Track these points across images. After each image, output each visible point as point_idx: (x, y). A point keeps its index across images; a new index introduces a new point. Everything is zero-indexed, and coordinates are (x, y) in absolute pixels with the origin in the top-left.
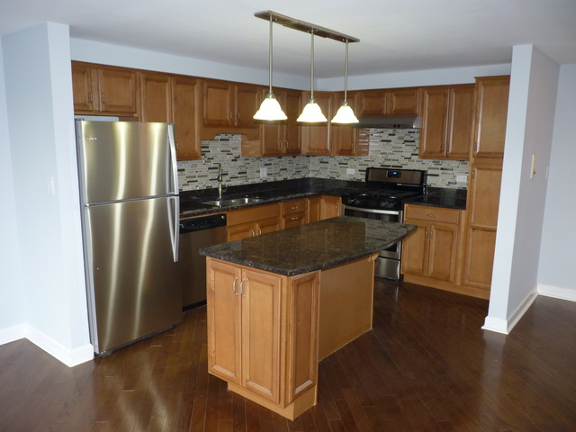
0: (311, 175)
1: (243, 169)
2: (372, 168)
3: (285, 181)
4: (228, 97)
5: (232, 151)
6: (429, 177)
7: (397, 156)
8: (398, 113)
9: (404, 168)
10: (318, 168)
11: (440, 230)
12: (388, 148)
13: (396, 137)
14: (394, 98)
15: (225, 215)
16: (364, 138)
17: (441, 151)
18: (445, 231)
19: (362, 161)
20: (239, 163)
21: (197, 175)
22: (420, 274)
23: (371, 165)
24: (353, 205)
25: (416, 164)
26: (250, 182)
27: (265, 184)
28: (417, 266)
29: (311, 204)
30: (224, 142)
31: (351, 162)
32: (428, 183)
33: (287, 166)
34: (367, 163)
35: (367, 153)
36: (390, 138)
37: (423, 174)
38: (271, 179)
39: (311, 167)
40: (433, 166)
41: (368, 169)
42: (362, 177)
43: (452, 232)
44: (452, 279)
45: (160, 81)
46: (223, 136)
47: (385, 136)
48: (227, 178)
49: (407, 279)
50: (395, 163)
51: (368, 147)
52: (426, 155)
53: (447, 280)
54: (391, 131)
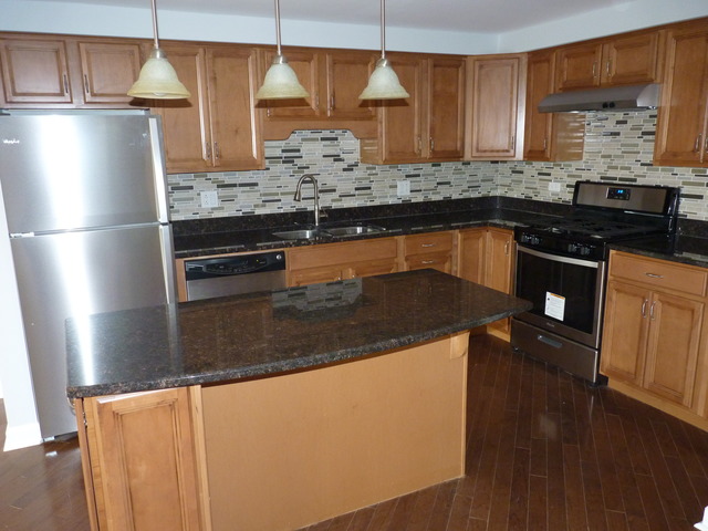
0: (499, 192)
1: (365, 183)
2: (588, 182)
3: (448, 202)
4: (312, 72)
5: (342, 156)
6: (683, 200)
7: (628, 161)
8: (619, 82)
9: (640, 182)
10: (508, 181)
11: (669, 304)
12: (614, 148)
13: (629, 125)
14: (614, 53)
15: (282, 253)
16: (576, 130)
17: (695, 151)
18: (679, 307)
19: (572, 170)
20: (357, 173)
21: (280, 190)
22: (630, 378)
23: (585, 176)
24: (528, 244)
25: (661, 177)
26: (377, 203)
27: (407, 206)
28: (626, 365)
29: (464, 239)
30: (328, 143)
31: (556, 172)
32: (681, 211)
33: (451, 178)
34: (578, 173)
35: (579, 156)
36: (619, 128)
37: (672, 194)
38: (419, 198)
39: (499, 180)
40: (693, 178)
41: (578, 183)
42: (569, 197)
43: (693, 311)
44: (687, 400)
45: (185, 55)
46: (327, 134)
47: (610, 126)
48: (335, 195)
49: (613, 384)
50: (626, 174)
51: (581, 145)
52: (668, 159)
53: (678, 401)
54: (620, 116)
